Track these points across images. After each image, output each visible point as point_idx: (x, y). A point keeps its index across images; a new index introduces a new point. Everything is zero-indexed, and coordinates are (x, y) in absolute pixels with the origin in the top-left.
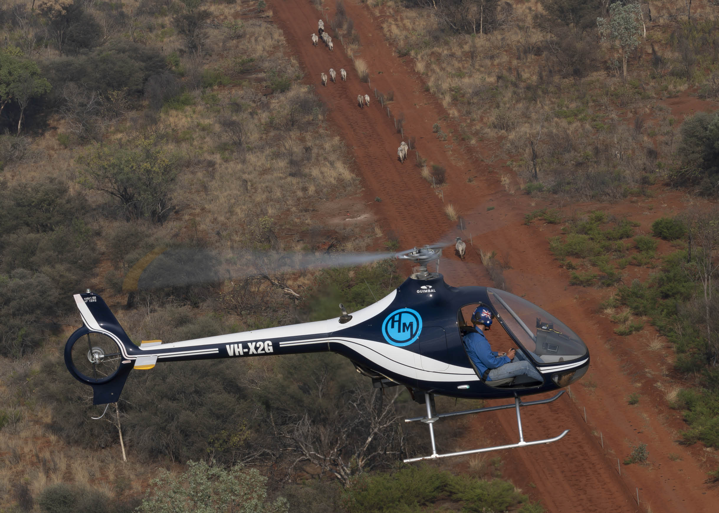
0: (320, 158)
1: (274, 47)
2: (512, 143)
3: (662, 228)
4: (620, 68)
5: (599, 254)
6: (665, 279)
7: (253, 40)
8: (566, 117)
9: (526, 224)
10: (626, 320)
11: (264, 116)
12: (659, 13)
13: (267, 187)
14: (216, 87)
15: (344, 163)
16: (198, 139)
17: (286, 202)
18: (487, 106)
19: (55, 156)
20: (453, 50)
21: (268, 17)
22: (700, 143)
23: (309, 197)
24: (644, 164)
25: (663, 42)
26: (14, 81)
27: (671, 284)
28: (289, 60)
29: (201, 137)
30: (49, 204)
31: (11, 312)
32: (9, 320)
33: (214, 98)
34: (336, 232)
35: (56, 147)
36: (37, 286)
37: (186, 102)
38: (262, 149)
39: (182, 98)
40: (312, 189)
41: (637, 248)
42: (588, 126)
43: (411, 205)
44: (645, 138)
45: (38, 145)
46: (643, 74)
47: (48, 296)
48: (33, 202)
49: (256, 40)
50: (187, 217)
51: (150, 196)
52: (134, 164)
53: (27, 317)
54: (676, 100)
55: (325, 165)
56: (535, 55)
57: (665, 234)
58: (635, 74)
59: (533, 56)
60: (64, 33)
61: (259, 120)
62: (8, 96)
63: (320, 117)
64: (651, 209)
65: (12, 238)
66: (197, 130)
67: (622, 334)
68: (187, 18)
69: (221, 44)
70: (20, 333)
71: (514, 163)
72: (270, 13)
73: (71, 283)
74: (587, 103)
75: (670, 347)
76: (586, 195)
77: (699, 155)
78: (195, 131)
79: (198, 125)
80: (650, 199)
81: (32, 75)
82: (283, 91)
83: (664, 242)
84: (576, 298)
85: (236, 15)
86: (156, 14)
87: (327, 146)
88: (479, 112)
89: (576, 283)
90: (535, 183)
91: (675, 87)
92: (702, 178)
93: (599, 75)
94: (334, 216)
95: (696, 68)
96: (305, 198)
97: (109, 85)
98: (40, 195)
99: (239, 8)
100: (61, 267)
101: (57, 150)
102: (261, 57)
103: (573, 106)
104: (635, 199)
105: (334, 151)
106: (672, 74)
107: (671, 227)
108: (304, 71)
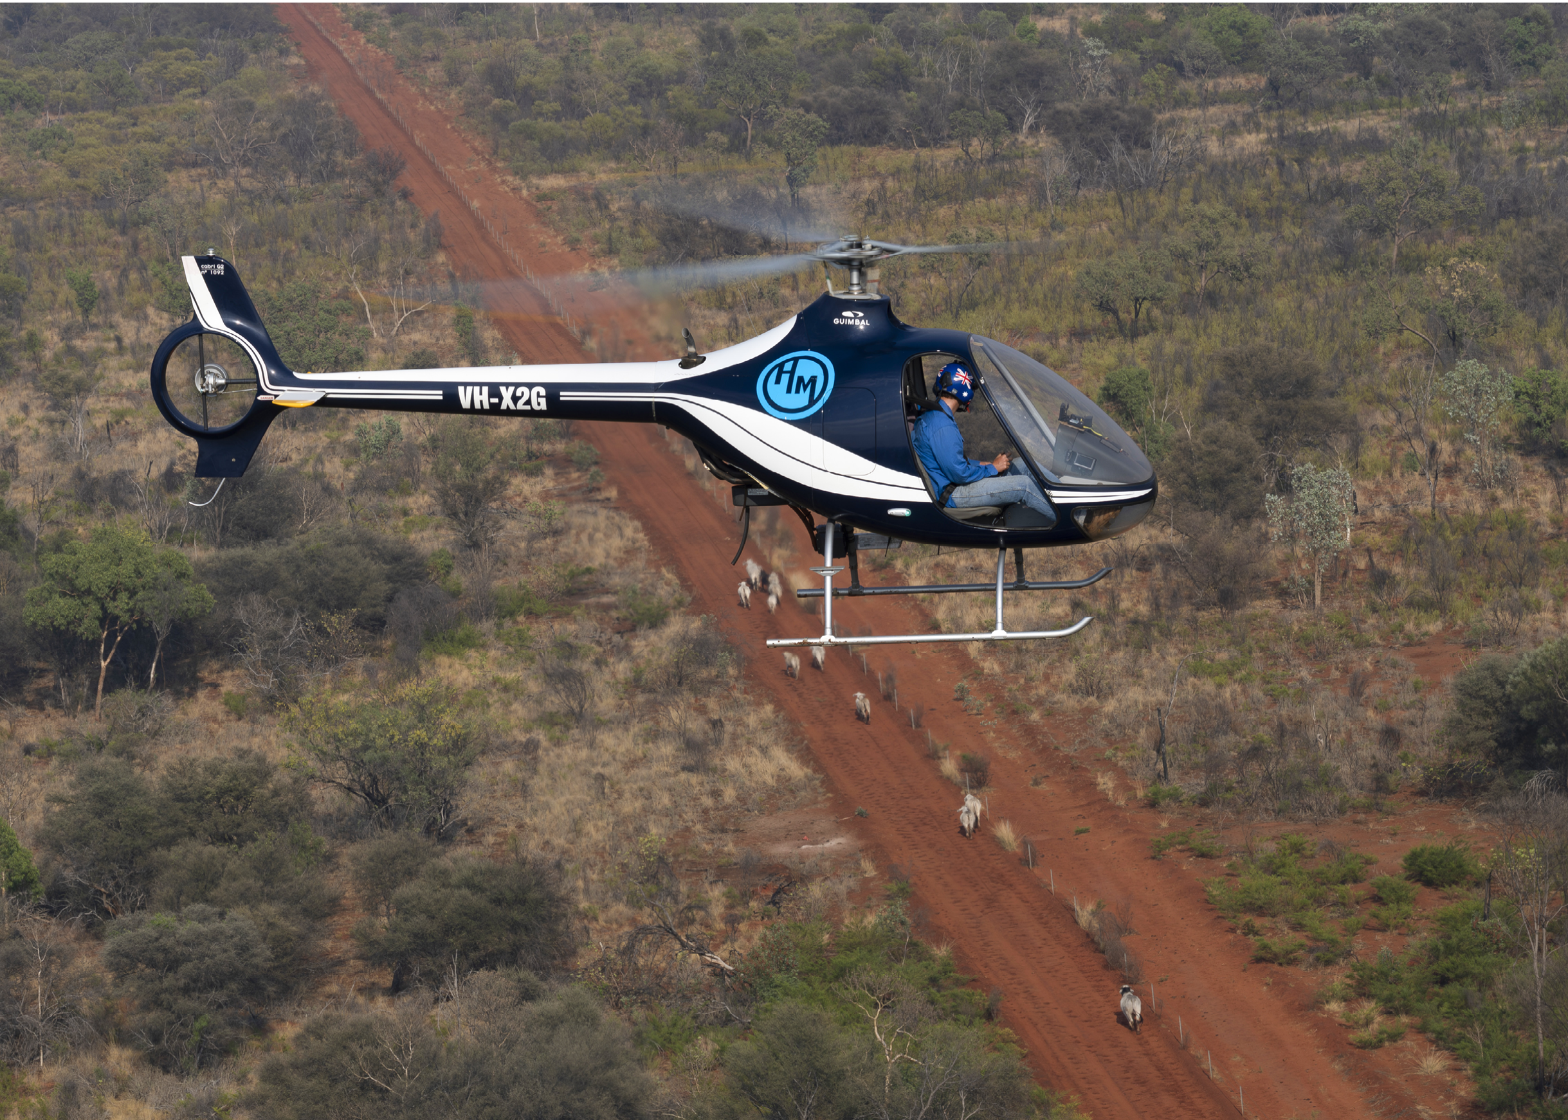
0: (738, 742)
1: (627, 552)
2: (1112, 719)
3: (1425, 863)
4: (1310, 593)
5: (1304, 907)
6: (1442, 948)
7: (584, 538)
8: (1211, 675)
9: (1154, 858)
10: (1368, 1022)
11: (622, 669)
12: (1370, 500)
13: (641, 790)
14: (521, 618)
15: (788, 751)
16: (497, 705)
17: (680, 816)
18: (1055, 656)
19: (221, 731)
20: (977, 561)
21: (608, 499)
22: (1491, 710)
23: (726, 808)
24: (1374, 757)
25: (1385, 550)
26: (144, 588)
27: (1452, 958)
28: (658, 572)
29: (503, 703)
30: (238, 798)
31: (182, 982)
32: (176, 1000)
33: (521, 636)
34: (787, 868)
35: (220, 717)
36: (232, 937)
37: (467, 642)
38: (625, 723)
39: (460, 633)
40: (729, 794)
41: (1377, 899)
42: (1257, 693)
43: (925, 824)
44: (1371, 713)
45: (186, 714)
46: (1351, 604)
47: (254, 955)
48: (208, 793)
49: (591, 538)
50: (491, 839)
51: (425, 794)
52: (397, 733)
53: (213, 995)
54: (1422, 650)
55: (751, 754)
56: (1138, 569)
57: (1429, 874)
58: (1336, 604)
59: (1134, 572)
60: (226, 512)
61: (613, 674)
62: (132, 615)
63: (732, 671)
64: (1395, 834)
65: (174, 854)
66: (494, 690)
67: (1364, 1045)
68: (460, 489)
69: (523, 545)
70: (197, 1025)
71: (1120, 754)
72: (613, 493)
73: (290, 940)
74: (1250, 652)
75: (1460, 1070)
76: (1267, 810)
77: (1488, 734)
78: (490, 693)
79: (495, 681)
80: (1391, 818)
81: (178, 577)
82: (653, 626)
83: (1427, 890)
84: (1267, 984)
85: (546, 496)
86: (391, 490)
87: (752, 720)
88: (1042, 666)
89: (1264, 958)
90: (1165, 788)
91: (1418, 626)
92: (1491, 779)
93: (1266, 607)
94: (777, 840)
95: (1456, 595)
96: (717, 809)
97: (322, 604)
98: (220, 780)
99: (550, 484)
100: (270, 910)
101: (223, 722)
102: (605, 567)
103: (1223, 656)
104: (1361, 817)
105: (765, 729)
106: (1410, 604)
107: (1441, 862)
108: (690, 592)
